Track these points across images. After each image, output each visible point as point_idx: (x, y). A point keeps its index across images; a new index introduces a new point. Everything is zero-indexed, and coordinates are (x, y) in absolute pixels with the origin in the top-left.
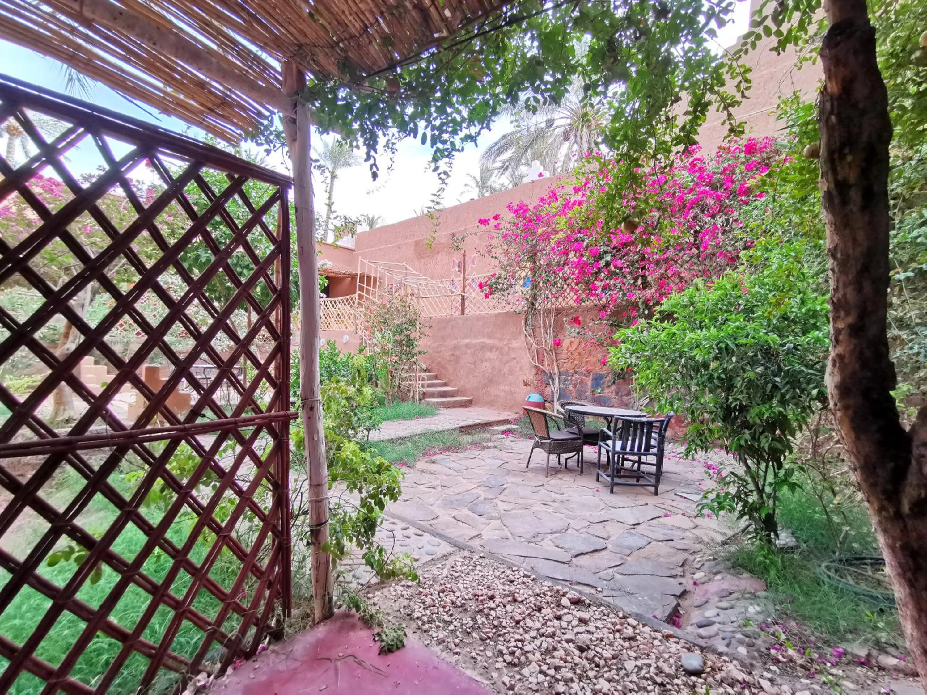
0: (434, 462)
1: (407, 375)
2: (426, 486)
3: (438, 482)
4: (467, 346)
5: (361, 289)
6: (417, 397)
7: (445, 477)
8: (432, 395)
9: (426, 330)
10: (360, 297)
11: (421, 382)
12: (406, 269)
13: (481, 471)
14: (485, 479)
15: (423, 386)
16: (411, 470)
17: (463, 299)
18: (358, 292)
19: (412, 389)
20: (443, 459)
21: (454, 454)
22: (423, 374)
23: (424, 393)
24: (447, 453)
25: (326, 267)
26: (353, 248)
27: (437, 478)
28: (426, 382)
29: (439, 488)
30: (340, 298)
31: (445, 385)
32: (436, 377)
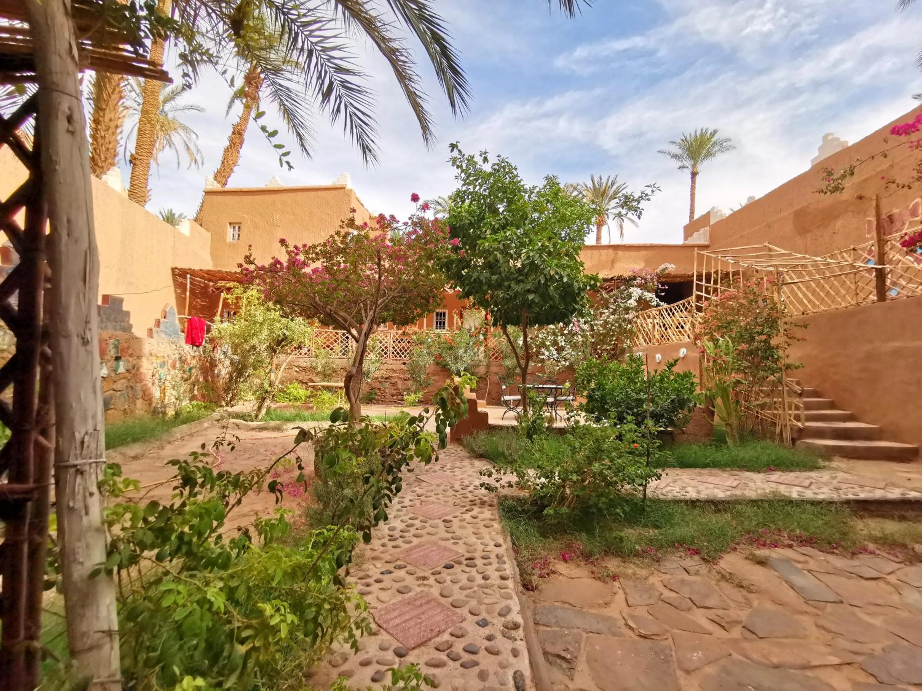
0: (762, 562)
1: (767, 400)
2: (711, 613)
3: (743, 615)
4: (896, 353)
5: (699, 288)
6: (787, 435)
7: (769, 606)
8: (820, 434)
9: (799, 333)
10: (699, 298)
11: (793, 412)
12: (770, 250)
13: (877, 622)
14: (878, 647)
15: (797, 418)
16: (704, 569)
17: (881, 275)
18: (695, 292)
19: (779, 423)
20: (788, 561)
21: (822, 556)
22: (796, 400)
23: (800, 430)
24: (808, 550)
25: (667, 272)
26: (707, 243)
27: (749, 603)
28: (803, 413)
29: (736, 632)
30: (676, 304)
31: (852, 418)
32: (832, 405)
